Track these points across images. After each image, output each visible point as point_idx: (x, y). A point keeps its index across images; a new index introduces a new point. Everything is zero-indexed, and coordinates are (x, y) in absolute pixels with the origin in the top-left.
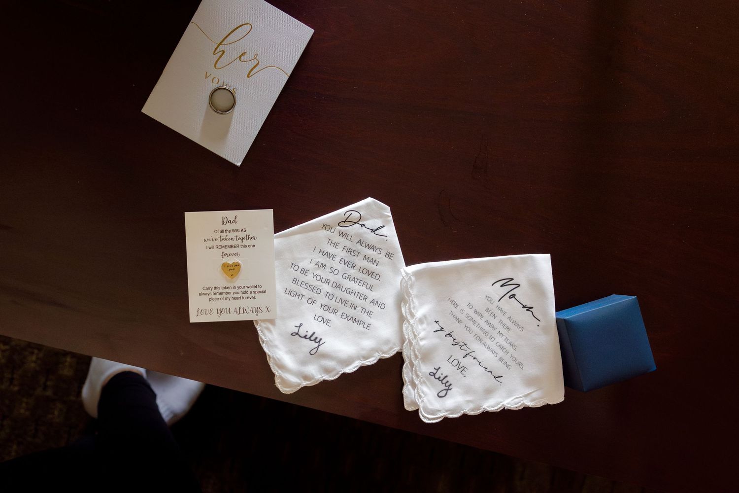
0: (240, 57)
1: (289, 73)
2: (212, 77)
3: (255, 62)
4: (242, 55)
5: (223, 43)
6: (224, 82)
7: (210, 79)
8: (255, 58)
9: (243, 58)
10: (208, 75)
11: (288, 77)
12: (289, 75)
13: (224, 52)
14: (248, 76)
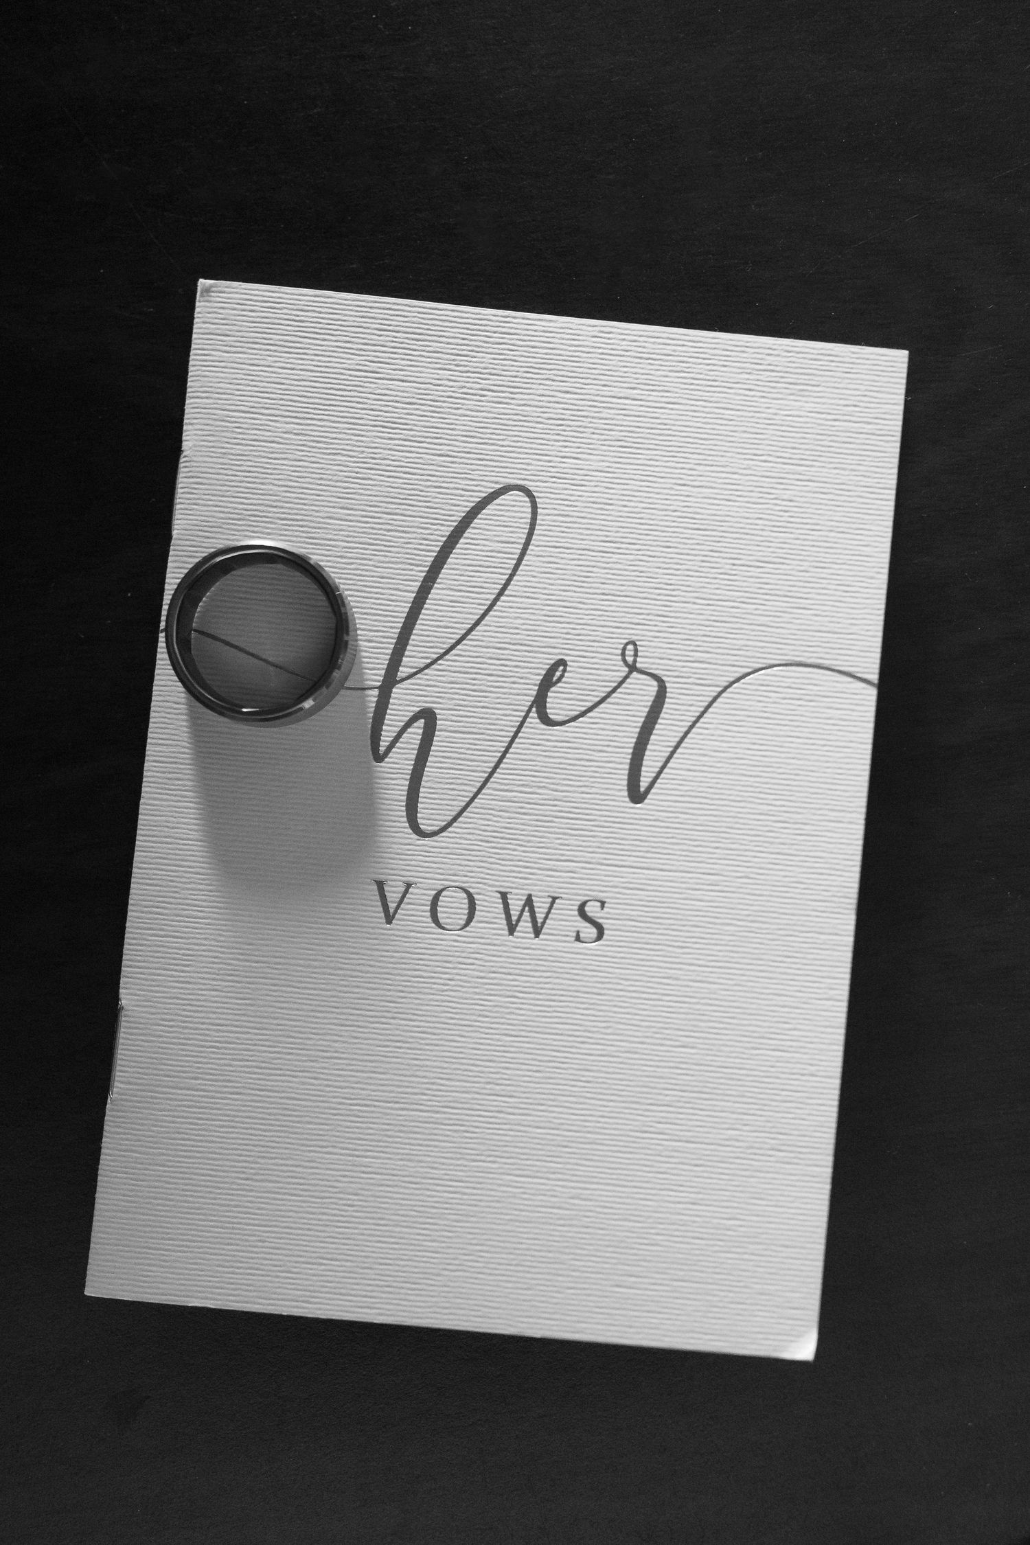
0: (540, 703)
1: (871, 665)
2: (420, 897)
3: (641, 691)
4: (547, 683)
5: (403, 671)
6: (504, 896)
7: (415, 910)
8: (632, 668)
9: (557, 704)
10: (393, 896)
11: (872, 693)
12: (875, 677)
13: (428, 717)
14: (636, 795)
